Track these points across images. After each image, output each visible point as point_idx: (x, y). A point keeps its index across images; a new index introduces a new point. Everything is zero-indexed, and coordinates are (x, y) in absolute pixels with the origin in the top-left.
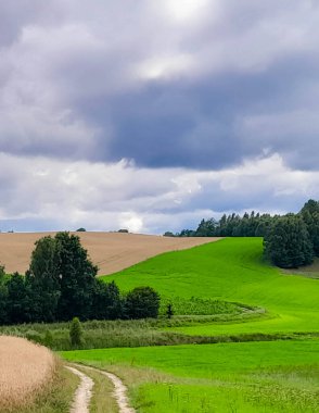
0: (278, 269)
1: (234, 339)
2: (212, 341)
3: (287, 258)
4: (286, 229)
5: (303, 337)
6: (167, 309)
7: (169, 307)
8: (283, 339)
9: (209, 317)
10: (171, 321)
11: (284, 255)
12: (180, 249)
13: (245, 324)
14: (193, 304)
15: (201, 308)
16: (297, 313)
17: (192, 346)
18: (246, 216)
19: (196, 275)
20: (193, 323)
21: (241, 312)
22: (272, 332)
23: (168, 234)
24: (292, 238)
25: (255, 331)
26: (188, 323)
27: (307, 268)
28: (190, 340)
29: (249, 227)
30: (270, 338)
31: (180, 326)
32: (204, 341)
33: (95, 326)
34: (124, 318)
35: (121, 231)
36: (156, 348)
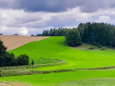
0: (70, 47)
1: (55, 72)
2: (48, 72)
3: (73, 43)
4: (73, 33)
5: (78, 70)
6: (32, 62)
7: (33, 61)
8: (72, 71)
9: (46, 64)
10: (33, 66)
11: (72, 42)
12: (36, 41)
13: (59, 66)
14: (41, 60)
15: (44, 61)
16: (76, 62)
17: (40, 74)
18: (59, 29)
19: (42, 50)
20: (41, 66)
21: (57, 62)
22: (68, 69)
23: (32, 36)
24: (75, 36)
25: (62, 69)
26: (39, 67)
27: (80, 47)
28: (40, 72)
29: (60, 33)
30: (67, 71)
31: (36, 68)
32: (45, 73)
33: (6, 69)
34: (16, 66)
35: (15, 35)
36: (28, 75)
